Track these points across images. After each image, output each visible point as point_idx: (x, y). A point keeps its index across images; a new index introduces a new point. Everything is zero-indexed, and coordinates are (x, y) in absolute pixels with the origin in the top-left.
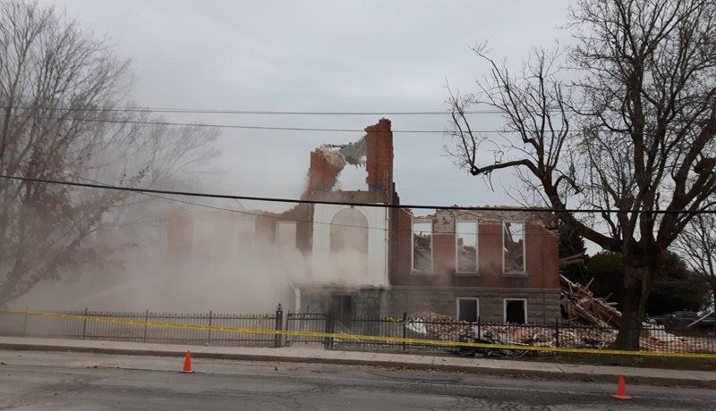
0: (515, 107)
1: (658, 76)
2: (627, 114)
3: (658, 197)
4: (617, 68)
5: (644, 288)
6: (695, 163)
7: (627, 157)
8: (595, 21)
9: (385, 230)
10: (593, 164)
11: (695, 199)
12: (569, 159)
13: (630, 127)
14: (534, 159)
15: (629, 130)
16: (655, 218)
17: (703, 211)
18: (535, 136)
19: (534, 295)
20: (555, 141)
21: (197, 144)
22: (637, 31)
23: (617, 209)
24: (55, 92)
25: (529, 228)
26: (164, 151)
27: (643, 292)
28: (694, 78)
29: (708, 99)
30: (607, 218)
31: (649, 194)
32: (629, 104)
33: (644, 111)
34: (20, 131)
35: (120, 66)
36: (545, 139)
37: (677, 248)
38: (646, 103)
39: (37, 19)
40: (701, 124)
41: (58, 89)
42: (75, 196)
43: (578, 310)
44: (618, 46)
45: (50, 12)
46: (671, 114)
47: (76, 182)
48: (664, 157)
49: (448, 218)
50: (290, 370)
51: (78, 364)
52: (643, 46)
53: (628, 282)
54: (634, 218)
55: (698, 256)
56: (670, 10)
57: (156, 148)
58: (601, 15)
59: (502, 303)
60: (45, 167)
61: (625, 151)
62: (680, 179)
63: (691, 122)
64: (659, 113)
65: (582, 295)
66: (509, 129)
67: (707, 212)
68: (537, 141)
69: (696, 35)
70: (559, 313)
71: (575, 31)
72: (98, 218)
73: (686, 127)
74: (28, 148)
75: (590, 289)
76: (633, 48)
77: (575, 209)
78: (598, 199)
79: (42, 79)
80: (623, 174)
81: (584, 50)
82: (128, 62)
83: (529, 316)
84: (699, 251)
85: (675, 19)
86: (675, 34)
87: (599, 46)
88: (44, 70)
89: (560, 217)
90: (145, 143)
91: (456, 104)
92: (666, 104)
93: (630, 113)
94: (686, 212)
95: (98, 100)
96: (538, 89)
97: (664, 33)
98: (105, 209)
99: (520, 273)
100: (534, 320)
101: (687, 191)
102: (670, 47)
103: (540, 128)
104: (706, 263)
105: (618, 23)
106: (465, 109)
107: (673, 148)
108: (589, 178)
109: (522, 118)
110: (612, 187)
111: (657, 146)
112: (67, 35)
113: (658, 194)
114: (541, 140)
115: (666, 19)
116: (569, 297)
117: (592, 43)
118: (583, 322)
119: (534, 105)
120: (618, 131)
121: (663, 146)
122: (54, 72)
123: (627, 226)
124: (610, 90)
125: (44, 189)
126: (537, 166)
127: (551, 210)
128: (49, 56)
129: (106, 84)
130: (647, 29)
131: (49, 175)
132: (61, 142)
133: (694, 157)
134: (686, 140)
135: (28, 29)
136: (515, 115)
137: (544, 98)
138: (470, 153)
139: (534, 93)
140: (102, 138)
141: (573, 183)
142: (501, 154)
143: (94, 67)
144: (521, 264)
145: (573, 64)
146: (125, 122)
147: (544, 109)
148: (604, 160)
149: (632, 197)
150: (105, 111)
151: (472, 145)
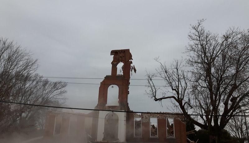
0: (169, 78)
1: (216, 69)
2: (207, 82)
3: (219, 111)
4: (202, 66)
6: (230, 98)
7: (208, 96)
8: (194, 51)
9: (125, 120)
10: (196, 98)
11: (231, 111)
12: (188, 96)
14: (176, 96)
15: (208, 87)
16: (218, 118)
17: (234, 115)
18: (176, 88)
20: (183, 90)
21: (59, 88)
22: (208, 55)
23: (205, 114)
24: (10, 70)
25: (175, 121)
26: (47, 91)
28: (228, 70)
29: (233, 77)
30: (202, 117)
31: (216, 109)
32: (207, 78)
33: (212, 81)
35: (34, 62)
36: (179, 89)
37: (227, 128)
38: (213, 78)
39: (6, 45)
40: (231, 85)
41: (11, 69)
42: (13, 107)
44: (202, 59)
45: (12, 43)
46: (221, 82)
47: (14, 102)
48: (220, 96)
49: (147, 116)
52: (211, 59)
54: (211, 118)
55: (234, 131)
56: (218, 48)
57: (44, 90)
58: (196, 49)
60: (3, 96)
61: (207, 94)
62: (226, 104)
63: (228, 85)
64: (217, 82)
66: (167, 85)
67: (236, 116)
68: (177, 90)
69: (227, 56)
71: (188, 54)
72: (21, 115)
73: (227, 86)
76: (207, 60)
77: (191, 114)
78: (199, 111)
79: (6, 65)
80: (206, 102)
81: (191, 60)
82: (37, 60)
84: (234, 129)
85: (220, 51)
87: (196, 59)
88: (7, 63)
89: (186, 117)
90: (40, 88)
91: (149, 76)
92: (219, 79)
93: (208, 81)
94: (229, 116)
95: (25, 73)
96: (176, 72)
97: (217, 55)
98: (23, 112)
99: (173, 137)
101: (229, 108)
102: (219, 60)
103: (178, 86)
104: (237, 134)
105: (202, 52)
106: (152, 78)
107: (223, 93)
108: (195, 103)
109: (171, 82)
110: (203, 106)
111: (217, 93)
112: (16, 51)
113: (219, 109)
114: (178, 89)
115: (217, 51)
117: (194, 58)
119: (175, 77)
120: (204, 87)
121: (220, 93)
122: (10, 63)
123: (209, 121)
124: (200, 73)
125: (1, 104)
126: (177, 99)
127: (182, 115)
128: (9, 58)
129: (28, 68)
130: (211, 54)
131: (4, 99)
132: (10, 87)
133: (230, 97)
134: (227, 91)
135: (3, 49)
136: (169, 81)
137: (179, 76)
138: (154, 93)
139: (175, 74)
140: (25, 86)
141: (190, 105)
142: (165, 94)
143: (25, 61)
144: (173, 134)
145: (188, 65)
146: (33, 81)
147: (178, 79)
148: (200, 97)
149: (210, 110)
150: (27, 77)
151: (155, 90)
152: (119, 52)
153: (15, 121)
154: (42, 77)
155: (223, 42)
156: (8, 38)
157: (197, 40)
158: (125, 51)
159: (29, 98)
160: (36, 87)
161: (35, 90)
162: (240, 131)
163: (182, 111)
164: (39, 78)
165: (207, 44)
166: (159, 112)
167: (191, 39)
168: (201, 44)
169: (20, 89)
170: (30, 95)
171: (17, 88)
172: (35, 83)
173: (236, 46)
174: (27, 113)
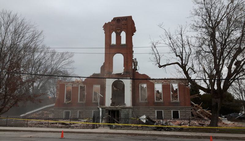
0: (173, 44)
1: (220, 33)
2: (211, 46)
3: (222, 75)
4: (207, 31)
5: (219, 105)
6: (234, 62)
7: (211, 61)
8: (199, 15)
9: (130, 87)
10: (200, 63)
11: (235, 75)
12: (192, 62)
13: (211, 51)
14: (180, 62)
16: (221, 82)
17: (237, 79)
18: (180, 54)
19: (182, 109)
20: (187, 56)
21: (66, 59)
22: (213, 18)
23: (208, 78)
25: (179, 86)
26: (55, 61)
27: (219, 107)
28: (232, 34)
30: (205, 82)
31: (219, 73)
32: (211, 43)
33: (217, 45)
34: (6, 56)
35: (39, 33)
36: (183, 55)
37: (230, 91)
39: (11, 18)
40: (236, 49)
41: (18, 41)
42: (24, 78)
43: (197, 113)
44: (207, 23)
45: (16, 15)
46: (225, 46)
47: (24, 73)
48: (223, 61)
50: (98, 136)
51: (25, 136)
52: (216, 23)
53: (213, 104)
54: (214, 82)
55: (238, 94)
57: (52, 60)
58: (200, 13)
59: (171, 112)
60: (14, 68)
61: (211, 59)
62: (229, 68)
64: (221, 46)
65: (198, 108)
66: (171, 52)
68: (181, 56)
69: (233, 19)
70: (191, 115)
71: (192, 19)
72: (32, 85)
73: (231, 50)
74: (8, 61)
75: (201, 106)
76: (212, 24)
77: (194, 79)
78: (202, 75)
79: (13, 38)
80: (210, 66)
81: (196, 25)
82: (42, 32)
83: (180, 116)
84: (238, 92)
85: (226, 14)
86: (225, 19)
87: (200, 24)
88: (14, 35)
89: (189, 81)
90: (48, 59)
91: (153, 44)
92: (223, 42)
94: (232, 79)
95: (32, 45)
96: (180, 38)
97: (222, 19)
98: (34, 82)
99: (177, 101)
100: (182, 117)
101: (232, 72)
102: (224, 24)
103: (182, 52)
104: (241, 96)
105: (206, 16)
106: (156, 46)
107: (227, 57)
108: (199, 68)
109: (175, 48)
110: (207, 71)
111: (221, 57)
112: (21, 23)
113: (222, 73)
115: (223, 14)
116: (194, 109)
117: (198, 23)
118: (199, 118)
119: (179, 43)
120: (207, 52)
121: (223, 57)
122: (17, 35)
123: (212, 84)
124: (204, 38)
125: (13, 75)
126: (181, 64)
127: (186, 80)
128: (15, 31)
129: (35, 39)
130: (216, 18)
131: (15, 71)
132: (20, 59)
133: (234, 60)
134: (231, 54)
135: (8, 21)
136: (173, 47)
137: (183, 42)
138: (158, 60)
139: (179, 40)
140: (34, 57)
141: (193, 70)
142: (169, 60)
143: (31, 33)
144: (177, 98)
145: (192, 30)
146: (41, 52)
147: (182, 45)
148: (203, 62)
149: (213, 74)
150: (34, 48)
151: (159, 57)
152: (121, 19)
153: (27, 90)
154: (49, 48)
155: (229, 5)
156: (12, 11)
157: (202, 3)
158: (127, 18)
159: (38, 69)
160: (44, 58)
161: (44, 61)
162: (244, 94)
163: (185, 76)
164: (46, 49)
165: (211, 8)
166: (163, 78)
167: (195, 3)
168: (206, 7)
169: (29, 60)
170: (39, 66)
171: (27, 60)
172: (42, 54)
173: (242, 8)
174: (39, 83)
